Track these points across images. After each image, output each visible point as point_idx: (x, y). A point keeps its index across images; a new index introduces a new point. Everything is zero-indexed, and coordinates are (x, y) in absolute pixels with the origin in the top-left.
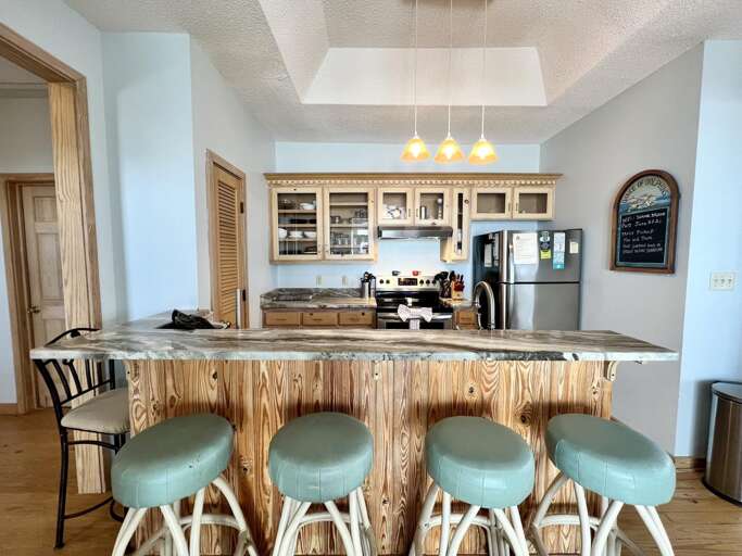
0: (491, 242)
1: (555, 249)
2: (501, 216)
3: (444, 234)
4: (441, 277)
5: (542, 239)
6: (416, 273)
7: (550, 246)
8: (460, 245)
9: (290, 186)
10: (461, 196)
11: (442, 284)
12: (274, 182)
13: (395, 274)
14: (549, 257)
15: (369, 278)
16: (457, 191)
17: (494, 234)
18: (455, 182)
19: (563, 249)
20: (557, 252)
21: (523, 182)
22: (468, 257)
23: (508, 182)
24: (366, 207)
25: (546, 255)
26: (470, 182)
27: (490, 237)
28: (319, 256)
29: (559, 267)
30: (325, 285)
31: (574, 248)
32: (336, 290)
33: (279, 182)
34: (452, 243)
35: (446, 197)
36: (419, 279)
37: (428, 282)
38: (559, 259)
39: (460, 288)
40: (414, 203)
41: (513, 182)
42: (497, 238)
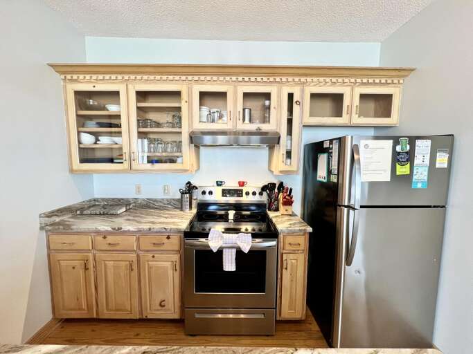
0: (327, 151)
1: (417, 161)
2: (338, 121)
3: (271, 141)
4: (268, 188)
5: (398, 148)
6: (242, 184)
7: (410, 157)
8: (289, 154)
9: (88, 81)
10: (291, 96)
11: (269, 196)
12: (69, 77)
13: (219, 184)
14: (408, 173)
15: (190, 188)
16: (286, 91)
17: (331, 141)
18: (284, 79)
19: (427, 162)
20: (419, 165)
21: (365, 81)
22: (298, 167)
23: (346, 80)
24: (179, 109)
25: (402, 170)
26: (303, 79)
27: (326, 145)
28: (126, 165)
29: (419, 186)
30: (144, 195)
31: (442, 160)
32: (156, 201)
33: (75, 77)
34: (280, 152)
35: (273, 97)
36: (245, 189)
37: (254, 193)
38: (421, 175)
39: (289, 202)
40: (235, 103)
41: (352, 80)
42: (335, 147)
